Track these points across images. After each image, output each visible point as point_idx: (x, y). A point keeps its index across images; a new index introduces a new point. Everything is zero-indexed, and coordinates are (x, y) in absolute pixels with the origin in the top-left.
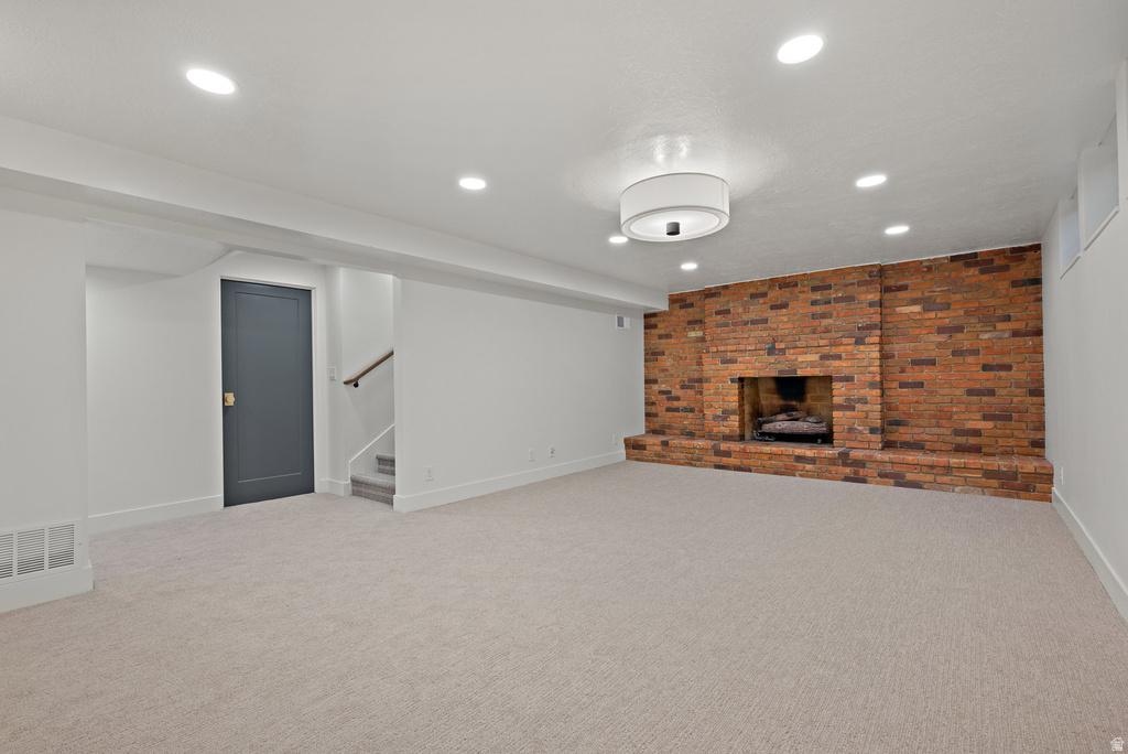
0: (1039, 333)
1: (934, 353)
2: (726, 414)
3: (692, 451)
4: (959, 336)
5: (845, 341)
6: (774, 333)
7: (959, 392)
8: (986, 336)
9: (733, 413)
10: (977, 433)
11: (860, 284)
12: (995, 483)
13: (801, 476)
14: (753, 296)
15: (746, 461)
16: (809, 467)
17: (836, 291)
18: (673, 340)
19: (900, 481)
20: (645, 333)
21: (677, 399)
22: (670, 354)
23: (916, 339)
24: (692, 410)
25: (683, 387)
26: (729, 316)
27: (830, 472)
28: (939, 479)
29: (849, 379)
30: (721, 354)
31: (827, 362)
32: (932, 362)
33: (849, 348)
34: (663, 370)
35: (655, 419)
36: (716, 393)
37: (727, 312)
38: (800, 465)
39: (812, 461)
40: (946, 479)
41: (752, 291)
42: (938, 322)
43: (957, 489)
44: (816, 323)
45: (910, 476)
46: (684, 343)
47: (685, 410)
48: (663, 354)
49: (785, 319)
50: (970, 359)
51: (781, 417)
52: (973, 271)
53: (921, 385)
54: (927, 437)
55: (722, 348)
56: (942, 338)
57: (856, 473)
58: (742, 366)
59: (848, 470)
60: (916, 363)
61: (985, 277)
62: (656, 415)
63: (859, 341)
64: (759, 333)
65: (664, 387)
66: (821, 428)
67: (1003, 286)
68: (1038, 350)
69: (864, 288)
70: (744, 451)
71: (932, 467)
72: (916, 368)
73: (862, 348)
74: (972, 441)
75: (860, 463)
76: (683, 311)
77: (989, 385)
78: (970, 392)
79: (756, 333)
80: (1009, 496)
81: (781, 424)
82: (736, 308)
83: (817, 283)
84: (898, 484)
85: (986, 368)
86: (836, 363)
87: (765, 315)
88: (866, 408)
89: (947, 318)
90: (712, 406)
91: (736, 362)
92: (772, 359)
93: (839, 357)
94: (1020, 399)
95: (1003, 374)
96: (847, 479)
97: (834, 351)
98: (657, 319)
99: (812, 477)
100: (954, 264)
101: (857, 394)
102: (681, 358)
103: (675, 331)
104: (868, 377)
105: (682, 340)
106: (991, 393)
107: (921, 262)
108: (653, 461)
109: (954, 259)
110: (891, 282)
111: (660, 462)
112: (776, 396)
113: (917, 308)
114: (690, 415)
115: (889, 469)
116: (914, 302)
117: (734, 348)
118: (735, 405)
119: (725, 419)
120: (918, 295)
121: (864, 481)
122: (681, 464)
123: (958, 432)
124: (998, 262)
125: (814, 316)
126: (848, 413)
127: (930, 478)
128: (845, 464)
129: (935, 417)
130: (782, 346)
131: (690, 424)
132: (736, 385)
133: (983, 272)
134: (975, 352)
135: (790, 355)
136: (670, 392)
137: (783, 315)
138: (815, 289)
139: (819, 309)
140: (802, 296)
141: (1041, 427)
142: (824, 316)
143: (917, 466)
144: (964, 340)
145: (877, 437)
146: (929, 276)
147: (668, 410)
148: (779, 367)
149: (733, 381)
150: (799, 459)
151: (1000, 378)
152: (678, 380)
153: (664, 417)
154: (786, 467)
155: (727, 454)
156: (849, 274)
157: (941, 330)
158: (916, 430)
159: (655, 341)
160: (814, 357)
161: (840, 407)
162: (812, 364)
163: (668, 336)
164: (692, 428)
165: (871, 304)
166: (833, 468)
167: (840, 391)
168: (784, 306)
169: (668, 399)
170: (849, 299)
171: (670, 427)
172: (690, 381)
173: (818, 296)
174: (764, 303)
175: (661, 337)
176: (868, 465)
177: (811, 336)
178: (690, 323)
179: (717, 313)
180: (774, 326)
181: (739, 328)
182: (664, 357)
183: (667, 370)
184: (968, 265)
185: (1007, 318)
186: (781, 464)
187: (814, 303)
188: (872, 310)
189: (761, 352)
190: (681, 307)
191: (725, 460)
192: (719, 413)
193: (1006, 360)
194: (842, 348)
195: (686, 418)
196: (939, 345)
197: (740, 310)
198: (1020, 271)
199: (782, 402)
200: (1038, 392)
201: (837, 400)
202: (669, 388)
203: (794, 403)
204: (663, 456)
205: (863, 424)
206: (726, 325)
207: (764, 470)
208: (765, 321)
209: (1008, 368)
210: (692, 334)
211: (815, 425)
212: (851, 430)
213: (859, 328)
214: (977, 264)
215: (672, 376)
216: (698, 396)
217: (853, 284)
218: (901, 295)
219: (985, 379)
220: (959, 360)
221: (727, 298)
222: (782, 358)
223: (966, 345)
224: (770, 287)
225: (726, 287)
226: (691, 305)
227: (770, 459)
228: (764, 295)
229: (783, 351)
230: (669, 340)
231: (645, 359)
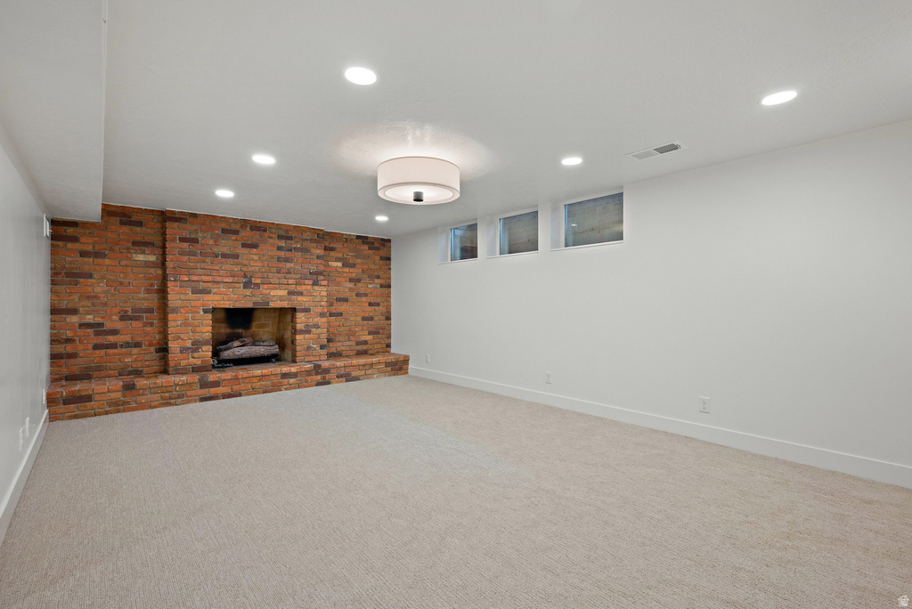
0: (390, 287)
1: (347, 294)
2: (197, 345)
3: (169, 389)
4: (359, 285)
5: (307, 282)
6: (245, 269)
7: (359, 319)
8: (370, 286)
9: (206, 343)
10: (365, 343)
11: (312, 241)
12: (389, 369)
13: (286, 389)
14: (224, 231)
15: (236, 388)
16: (292, 381)
17: (296, 242)
18: (107, 261)
19: (348, 378)
20: (52, 245)
21: (114, 332)
22: (103, 278)
23: (338, 284)
24: (138, 345)
25: (123, 318)
26: (198, 246)
27: (306, 381)
28: (368, 372)
29: (307, 310)
30: (193, 284)
31: (293, 297)
32: (346, 300)
33: (309, 287)
34: (89, 298)
35: (72, 361)
36: (185, 324)
37: (195, 241)
38: (285, 381)
39: (295, 375)
40: (370, 372)
41: (223, 225)
42: (350, 275)
43: (375, 376)
44: (281, 265)
45: (354, 374)
46: (126, 266)
47: (127, 345)
48: (90, 276)
49: (256, 257)
50: (364, 299)
51: (236, 343)
52: (366, 247)
53: (341, 314)
54: (344, 348)
55: (195, 278)
56: (351, 285)
57: (324, 378)
58: (217, 297)
59: (319, 377)
60: (339, 300)
61: (370, 252)
62: (73, 356)
63: (315, 283)
64: (228, 265)
65: (89, 318)
66: (275, 349)
67: (377, 258)
68: (389, 296)
69: (314, 245)
70: (236, 378)
71: (364, 366)
72: (339, 303)
73: (316, 288)
74: (364, 347)
75: (327, 371)
76: (125, 229)
77: (371, 314)
78: (364, 319)
79: (228, 267)
80: (394, 375)
81: (236, 350)
82: (206, 239)
83: (283, 233)
84: (347, 381)
85: (370, 304)
86: (300, 298)
87: (237, 251)
88: (319, 331)
89: (354, 272)
90: (179, 337)
91: (209, 292)
92: (248, 292)
93: (301, 294)
94: (383, 322)
95: (376, 308)
96: (319, 384)
97: (299, 288)
98: (79, 230)
99: (295, 388)
100: (357, 241)
101: (312, 321)
102: (121, 283)
103: (111, 249)
104: (319, 310)
105: (124, 263)
106: (371, 319)
107: (343, 235)
108: (107, 413)
109: (358, 237)
110: (327, 244)
111: (118, 411)
113: (340, 264)
114: (135, 350)
115: (342, 372)
116: (338, 260)
117: (210, 278)
118: (208, 336)
119: (196, 350)
120: (340, 255)
121: (328, 383)
122: (155, 407)
123: (358, 343)
124: (376, 245)
125: (279, 259)
126: (307, 336)
127: (363, 372)
128: (317, 374)
129: (347, 334)
130: (258, 281)
131: (136, 360)
132: (210, 316)
133: (369, 249)
134: (366, 295)
135: (264, 289)
136: (101, 325)
137: (253, 255)
138: (280, 237)
139: (282, 254)
140: (271, 241)
141: (389, 337)
142: (287, 260)
143: (359, 366)
144: (361, 287)
145: (324, 352)
146: (346, 245)
147: (96, 347)
148: (254, 299)
149: (205, 311)
150: (285, 376)
151: (375, 310)
152: (116, 310)
153: (87, 355)
154: (274, 385)
155: (216, 384)
156: (305, 232)
157: (351, 280)
158: (339, 344)
159: (71, 260)
160: (283, 293)
161: (302, 332)
162: (281, 298)
163: (97, 255)
164: (138, 365)
165: (318, 257)
166: (309, 378)
167: (300, 317)
168: (254, 246)
169: (97, 334)
170: (305, 250)
171: (99, 369)
172: (134, 310)
173: (282, 243)
174: (236, 240)
175: (83, 254)
176: (331, 371)
177: (276, 274)
178: (135, 243)
179: (182, 240)
180: (245, 262)
181: (208, 260)
182: (91, 280)
183: (96, 297)
184: (363, 243)
185: (378, 277)
186: (269, 383)
187: (279, 248)
188: (319, 261)
189: (237, 285)
190: (122, 223)
191: (213, 391)
192: (189, 344)
193: (378, 300)
194: (304, 287)
195: (128, 355)
196: (350, 289)
197: (211, 242)
198: (383, 252)
200: (388, 318)
201: (299, 326)
202: (99, 320)
203: (240, 331)
204: (124, 403)
205: (317, 343)
206: (194, 254)
207: (254, 391)
208: (236, 256)
209: (378, 305)
210: (141, 257)
211: (269, 348)
212: (309, 348)
213: (310, 273)
214: (367, 243)
215: (105, 304)
216: (148, 329)
217: (307, 240)
218: (332, 253)
219: (369, 311)
220: (359, 299)
221: (195, 227)
222: (257, 292)
223: (362, 291)
224: (242, 226)
225: (194, 215)
226: (140, 224)
227: (259, 380)
228: (236, 232)
229: (257, 285)
230: (100, 261)
231: (52, 280)
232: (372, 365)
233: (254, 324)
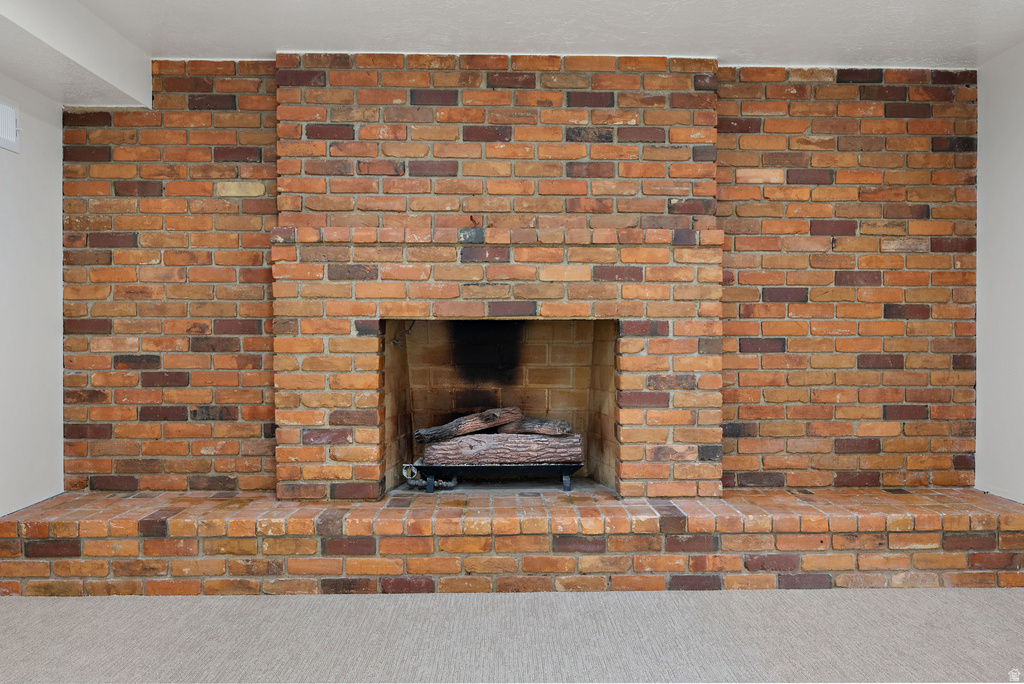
0: (970, 246)
1: (802, 275)
2: (343, 422)
3: (247, 545)
4: (848, 242)
5: (653, 234)
6: (473, 204)
7: (848, 361)
8: (891, 246)
9: (365, 419)
10: (872, 446)
11: (677, 101)
12: (960, 557)
13: (568, 587)
14: (419, 97)
15: (418, 563)
16: (588, 561)
17: (626, 110)
18: (165, 203)
19: (792, 576)
20: (66, 173)
21: (180, 379)
22: (157, 245)
23: (772, 243)
24: (227, 414)
25: (199, 345)
26: (350, 145)
27: (638, 568)
28: (867, 561)
29: (655, 329)
30: (331, 251)
31: (609, 286)
32: (799, 296)
33: (661, 253)
34: (131, 293)
35: (102, 444)
36: (314, 365)
37: (344, 132)
38: (566, 558)
39: (597, 544)
40: (877, 559)
41: (415, 81)
42: (814, 211)
43: (897, 579)
44: (577, 186)
45: (811, 561)
46: (203, 212)
47: (205, 413)
48: (131, 241)
49: (503, 168)
50: (866, 292)
51: (470, 423)
52: (875, 108)
53: (780, 345)
54: (790, 460)
55: (335, 235)
56: (819, 245)
57: (699, 564)
58: (391, 287)
59: (680, 560)
60: (772, 295)
61: (893, 124)
62: (103, 432)
63: (683, 240)
64: (430, 195)
65: (132, 345)
66: (571, 448)
67: (920, 145)
68: (967, 279)
69: (684, 114)
70: (416, 534)
71: (851, 535)
72: (774, 307)
73: (686, 254)
74: (865, 462)
75: (707, 541)
76: (200, 118)
77: (895, 347)
78: (865, 362)
79: (427, 201)
80: (982, 582)
81: (470, 445)
82: (372, 126)
83: (583, 86)
84: (787, 583)
85: (891, 311)
86: (631, 289)
87: (450, 153)
88: (695, 398)
89: (829, 201)
90: (298, 401)
91: (372, 275)
92: (475, 271)
93: (634, 275)
94: (942, 376)
95: (916, 324)
96: (678, 583)
97: (629, 257)
98: (113, 131)
99: (597, 587)
100: (844, 88)
101: (671, 366)
102: (193, 257)
103: (173, 174)
104: (697, 327)
105: (198, 204)
106: (896, 362)
107: (787, 73)
108: (109, 590)
109: (844, 76)
110: (731, 110)
111: (133, 590)
112: (448, 369)
113: (776, 175)
114: (222, 428)
115: (767, 549)
116: (770, 160)
117: (370, 235)
118: (368, 398)
119: (339, 438)
120: (778, 145)
121: (713, 584)
122: (211, 591)
123: (844, 447)
124: (916, 97)
125: (573, 170)
126: (655, 413)
127: (847, 560)
128: (673, 546)
129: (802, 413)
130: (502, 238)
131: (222, 454)
132: (374, 342)
133: (889, 113)
134: (873, 278)
135: (520, 262)
136: (153, 360)
137: (488, 166)
138: (576, 100)
139: (583, 151)
140: (545, 113)
141: (968, 430)
142: (596, 170)
143: (829, 536)
144: (855, 252)
145: (713, 469)
146: (799, 107)
147: (147, 414)
148: (493, 293)
149: (363, 329)
150: (565, 542)
151: (911, 332)
152: (183, 324)
153: (134, 437)
154: (530, 567)
155: (363, 545)
156: (654, 73)
157: (818, 228)
158: (771, 445)
159: (102, 203)
160: (582, 273)
161: (638, 399)
162: (575, 291)
163: (148, 188)
164: (226, 466)
165: (698, 154)
166: (647, 558)
167: (633, 350)
168: (500, 134)
169: (149, 381)
170: (652, 135)
171: (151, 467)
172: (223, 325)
173: (582, 118)
174: (450, 120)
175: (123, 188)
176: (725, 543)
177: (563, 217)
178: (223, 154)
179: (315, 132)
180: (473, 184)
181: (377, 182)
182: (134, 252)
183: (144, 292)
184: (866, 95)
185: (924, 213)
186: (517, 559)
187: (574, 135)
188: (700, 168)
189: (445, 252)
190: (195, 105)
191: (354, 565)
192: (322, 421)
193: (922, 297)
194: (643, 254)
195: (208, 437)
196: (816, 259)
197: (383, 132)
198: (942, 122)
199: (462, 385)
200: (965, 362)
201: (630, 381)
202: (150, 349)
203: (490, 387)
204: (147, 570)
205: (685, 437)
206: (342, 170)
207: (470, 582)
208: (450, 169)
209: (923, 312)
210: (231, 189)
211: (554, 442)
212: (660, 453)
213: (671, 208)
214: (880, 95)
215: (162, 310)
216: (248, 373)
217: (661, 100)
218: (748, 140)
219: (888, 335)
220: (847, 292)
221: (344, 94)
222: (500, 271)
223: (859, 263)
224: (464, 79)
225: (342, 61)
226: (228, 103)
227: (487, 548)
228: (448, 98)
229: (501, 251)
230: (151, 202)
231: (66, 254)
232: (883, 537)
233: (526, 369)
